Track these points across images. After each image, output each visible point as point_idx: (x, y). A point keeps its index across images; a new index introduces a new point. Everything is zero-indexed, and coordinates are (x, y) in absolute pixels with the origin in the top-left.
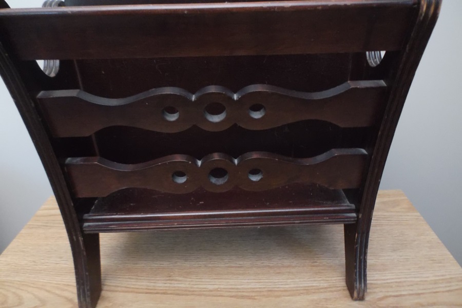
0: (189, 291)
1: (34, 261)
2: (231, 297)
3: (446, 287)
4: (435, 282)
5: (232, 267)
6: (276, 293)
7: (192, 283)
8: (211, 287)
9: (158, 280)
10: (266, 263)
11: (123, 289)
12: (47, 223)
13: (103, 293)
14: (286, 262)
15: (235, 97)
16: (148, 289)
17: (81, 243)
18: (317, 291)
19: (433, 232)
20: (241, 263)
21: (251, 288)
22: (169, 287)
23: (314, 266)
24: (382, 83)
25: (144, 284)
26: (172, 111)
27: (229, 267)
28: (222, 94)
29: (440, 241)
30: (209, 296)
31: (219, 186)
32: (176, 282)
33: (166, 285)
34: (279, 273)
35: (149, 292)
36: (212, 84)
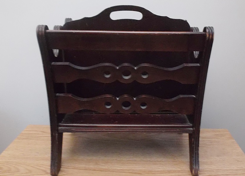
0: (107, 170)
1: (23, 154)
2: (129, 173)
3: (242, 172)
4: (237, 170)
5: (130, 160)
6: (153, 172)
7: (109, 166)
8: (119, 169)
9: (91, 165)
10: (149, 159)
11: (72, 167)
12: (28, 137)
13: (62, 169)
14: (159, 159)
15: (136, 68)
16: (86, 168)
17: (57, 137)
18: (174, 172)
19: (240, 149)
20: (135, 159)
21: (139, 170)
22: (96, 168)
23: (174, 162)
24: (198, 65)
25: (83, 166)
26: (108, 73)
27: (128, 160)
28: (130, 66)
29: (243, 153)
30: (117, 172)
31: (126, 110)
32: (100, 166)
33: (95, 167)
34: (155, 164)
35: (86, 169)
36: (126, 63)
